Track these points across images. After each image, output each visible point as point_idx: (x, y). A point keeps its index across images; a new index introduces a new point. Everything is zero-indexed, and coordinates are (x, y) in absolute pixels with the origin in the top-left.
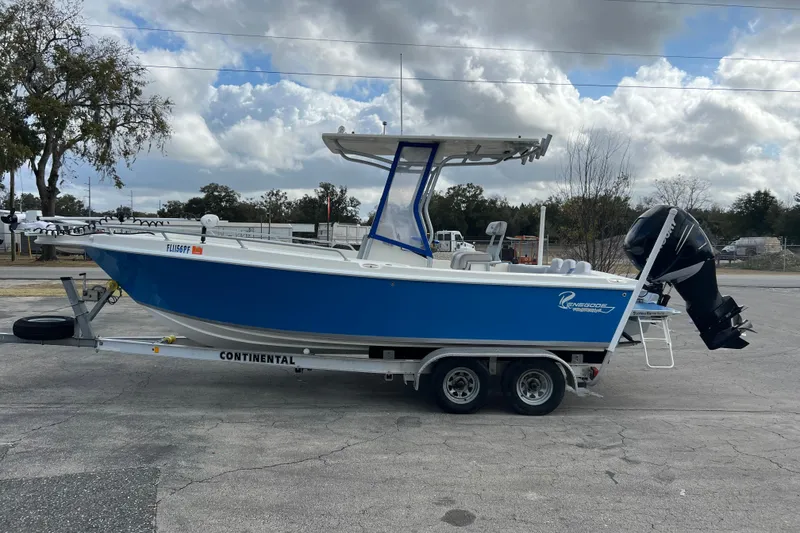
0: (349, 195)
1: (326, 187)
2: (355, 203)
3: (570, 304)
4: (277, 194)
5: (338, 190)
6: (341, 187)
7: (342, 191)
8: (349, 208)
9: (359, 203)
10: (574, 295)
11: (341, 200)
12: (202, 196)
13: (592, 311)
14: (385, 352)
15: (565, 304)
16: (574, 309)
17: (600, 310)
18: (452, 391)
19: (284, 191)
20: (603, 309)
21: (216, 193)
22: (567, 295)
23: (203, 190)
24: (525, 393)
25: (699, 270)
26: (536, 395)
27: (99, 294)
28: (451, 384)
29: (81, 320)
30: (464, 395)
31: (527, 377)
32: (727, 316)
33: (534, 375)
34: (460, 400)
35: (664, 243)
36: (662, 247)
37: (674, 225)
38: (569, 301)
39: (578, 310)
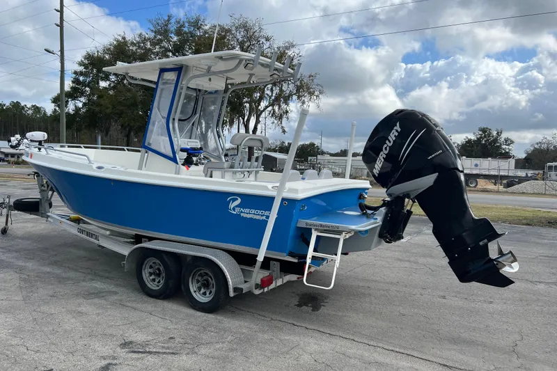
0: (504, 136)
1: (484, 130)
2: (509, 142)
3: (237, 209)
5: (495, 133)
6: (497, 130)
7: (498, 133)
8: (504, 147)
9: (512, 142)
10: (239, 201)
11: (496, 140)
13: (258, 217)
14: (143, 239)
15: (234, 209)
16: (242, 214)
17: (264, 218)
18: (153, 277)
20: (267, 216)
22: (234, 200)
24: (199, 289)
25: (431, 183)
26: (208, 293)
27: (48, 186)
28: (151, 270)
29: (43, 202)
30: (159, 282)
31: (200, 275)
32: (481, 243)
33: (207, 274)
34: (153, 286)
35: (386, 152)
36: (385, 156)
37: (399, 130)
38: (237, 206)
39: (245, 215)
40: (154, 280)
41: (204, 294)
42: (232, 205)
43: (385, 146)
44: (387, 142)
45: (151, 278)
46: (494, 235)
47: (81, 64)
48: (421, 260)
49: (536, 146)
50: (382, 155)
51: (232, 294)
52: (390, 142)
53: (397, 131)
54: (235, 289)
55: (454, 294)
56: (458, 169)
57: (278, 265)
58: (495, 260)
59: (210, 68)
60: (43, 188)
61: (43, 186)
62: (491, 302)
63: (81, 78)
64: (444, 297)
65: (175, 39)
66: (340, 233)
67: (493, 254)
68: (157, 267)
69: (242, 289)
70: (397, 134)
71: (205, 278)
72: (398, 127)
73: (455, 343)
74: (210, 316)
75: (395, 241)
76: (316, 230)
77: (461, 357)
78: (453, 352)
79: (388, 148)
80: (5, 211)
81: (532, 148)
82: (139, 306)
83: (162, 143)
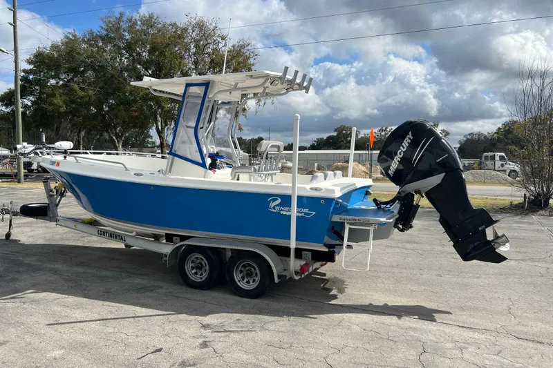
3: (277, 208)
4: (385, 130)
10: (279, 201)
12: (335, 134)
14: (174, 238)
15: (274, 208)
16: (282, 212)
17: (303, 214)
18: (194, 271)
19: (390, 128)
20: (305, 214)
21: (344, 132)
22: (275, 200)
23: (336, 130)
24: (243, 278)
25: (439, 181)
26: (251, 281)
27: (57, 191)
28: (193, 265)
29: (50, 206)
30: (202, 274)
31: (244, 266)
32: (480, 229)
33: (249, 265)
34: (197, 279)
35: (401, 156)
36: (399, 160)
37: (412, 138)
38: (277, 205)
39: (284, 213)
40: (196, 273)
41: (248, 282)
42: (272, 205)
43: (400, 151)
44: (401, 148)
45: (193, 271)
46: (491, 222)
47: (29, 62)
48: (409, 246)
49: (468, 137)
50: (397, 159)
51: (276, 280)
52: (404, 148)
53: (409, 139)
54: (279, 277)
55: (447, 273)
56: (460, 169)
57: (309, 254)
58: (492, 241)
59: (237, 84)
60: (51, 193)
61: (51, 191)
62: (478, 278)
63: (31, 77)
64: (440, 276)
65: (128, 36)
66: (369, 225)
67: (490, 237)
68: (198, 261)
69: (285, 276)
70: (410, 141)
71: (247, 268)
72: (410, 136)
73: (464, 310)
74: (256, 301)
75: (407, 230)
76: (348, 223)
77: (472, 320)
78: (465, 317)
79: (402, 153)
80: (7, 216)
81: (465, 139)
82: (189, 296)
83: (188, 150)
